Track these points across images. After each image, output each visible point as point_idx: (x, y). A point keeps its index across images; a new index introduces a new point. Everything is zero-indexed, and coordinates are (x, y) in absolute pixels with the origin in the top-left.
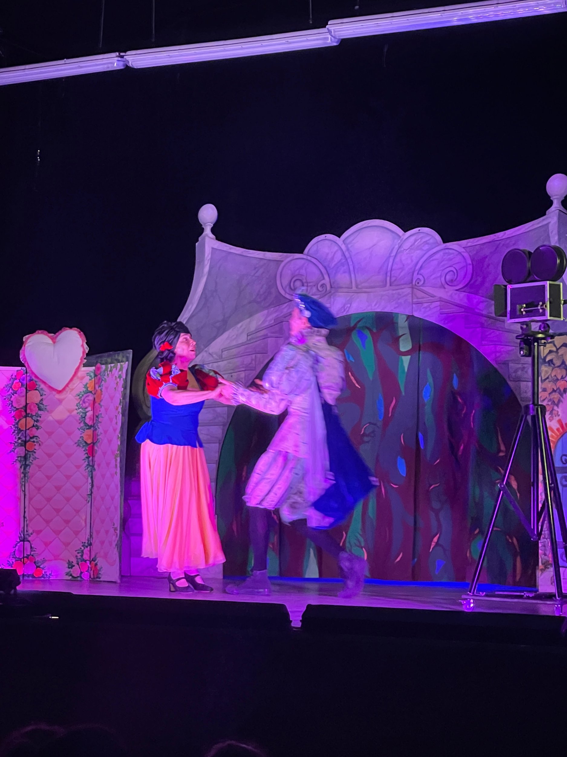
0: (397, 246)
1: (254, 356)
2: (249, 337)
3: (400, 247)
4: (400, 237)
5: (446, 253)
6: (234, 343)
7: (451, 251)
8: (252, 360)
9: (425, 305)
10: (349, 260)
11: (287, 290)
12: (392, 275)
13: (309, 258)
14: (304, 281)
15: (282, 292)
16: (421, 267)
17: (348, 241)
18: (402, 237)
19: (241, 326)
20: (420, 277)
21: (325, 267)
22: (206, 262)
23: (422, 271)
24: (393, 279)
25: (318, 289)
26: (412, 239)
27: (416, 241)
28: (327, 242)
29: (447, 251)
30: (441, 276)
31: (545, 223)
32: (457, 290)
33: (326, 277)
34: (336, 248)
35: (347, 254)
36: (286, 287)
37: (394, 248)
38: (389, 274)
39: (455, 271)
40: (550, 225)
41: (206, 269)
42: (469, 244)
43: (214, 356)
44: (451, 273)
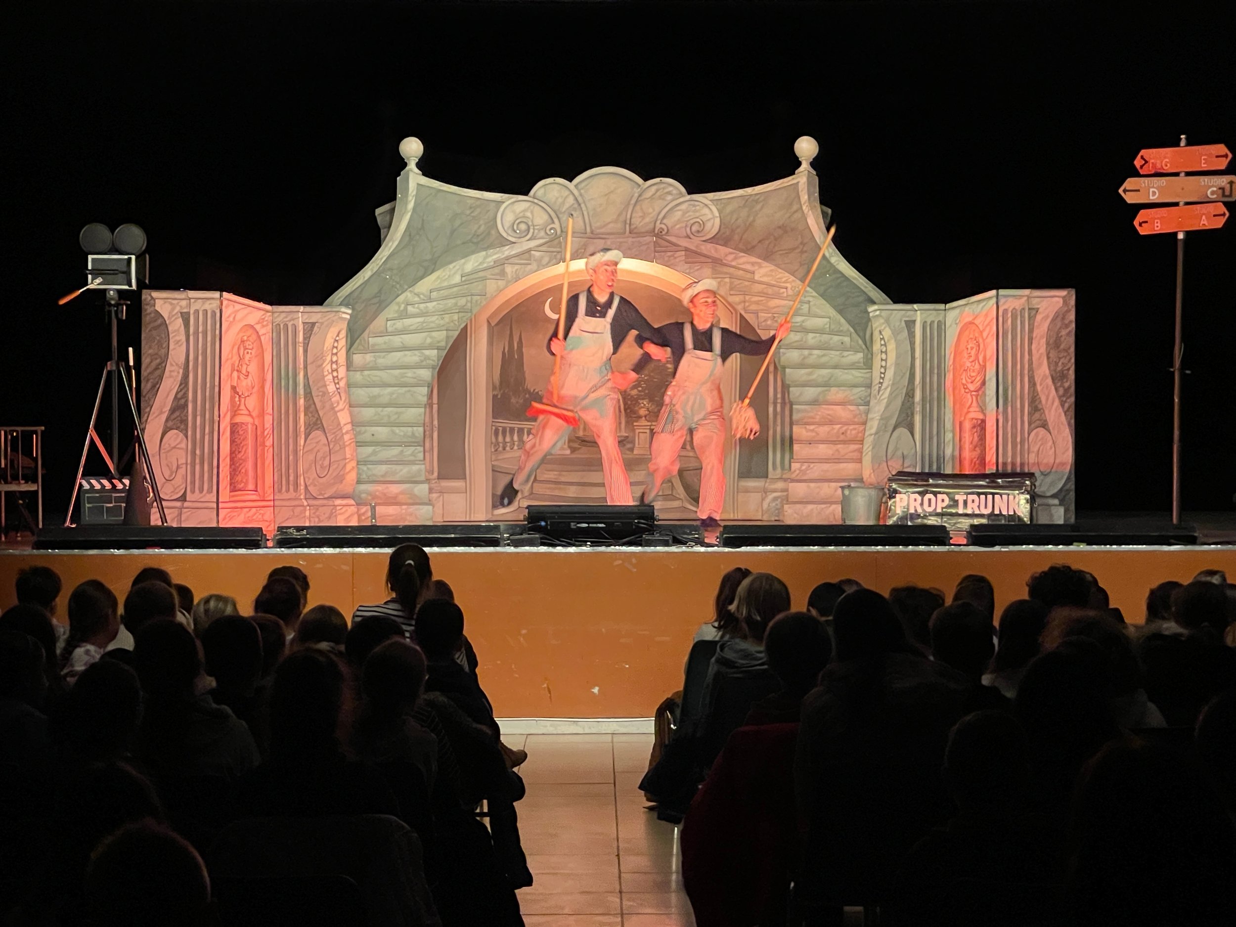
0: (636, 195)
1: (469, 298)
2: (464, 279)
3: (640, 196)
4: (639, 186)
5: (690, 205)
6: (445, 284)
7: (696, 203)
8: (467, 301)
9: (669, 254)
10: (583, 205)
11: (510, 232)
12: (632, 222)
13: (536, 201)
14: (530, 223)
15: (504, 235)
16: (664, 218)
17: (580, 187)
18: (642, 186)
19: (454, 267)
20: (663, 226)
21: (555, 212)
22: (410, 198)
23: (665, 221)
24: (633, 227)
25: (546, 233)
26: (654, 189)
27: (657, 190)
28: (555, 186)
29: (692, 203)
30: (686, 226)
31: (795, 181)
32: (704, 241)
33: (556, 220)
34: (567, 193)
35: (580, 199)
36: (508, 228)
37: (633, 196)
38: (628, 222)
39: (701, 222)
40: (800, 184)
41: (411, 206)
42: (716, 198)
43: (422, 296)
44: (697, 224)
